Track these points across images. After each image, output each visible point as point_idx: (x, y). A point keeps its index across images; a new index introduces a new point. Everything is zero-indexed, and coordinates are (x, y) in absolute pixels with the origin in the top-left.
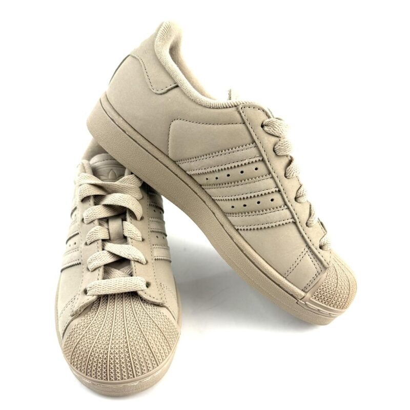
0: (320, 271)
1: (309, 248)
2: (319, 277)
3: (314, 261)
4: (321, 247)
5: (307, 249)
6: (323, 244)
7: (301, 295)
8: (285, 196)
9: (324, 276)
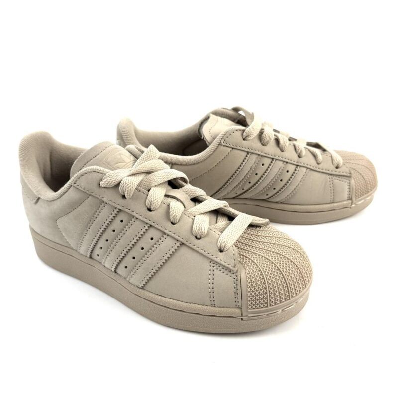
0: (348, 181)
1: (331, 174)
2: (351, 185)
3: (340, 179)
4: (337, 167)
5: (331, 177)
6: (336, 165)
7: (349, 204)
8: (292, 162)
9: (353, 181)
